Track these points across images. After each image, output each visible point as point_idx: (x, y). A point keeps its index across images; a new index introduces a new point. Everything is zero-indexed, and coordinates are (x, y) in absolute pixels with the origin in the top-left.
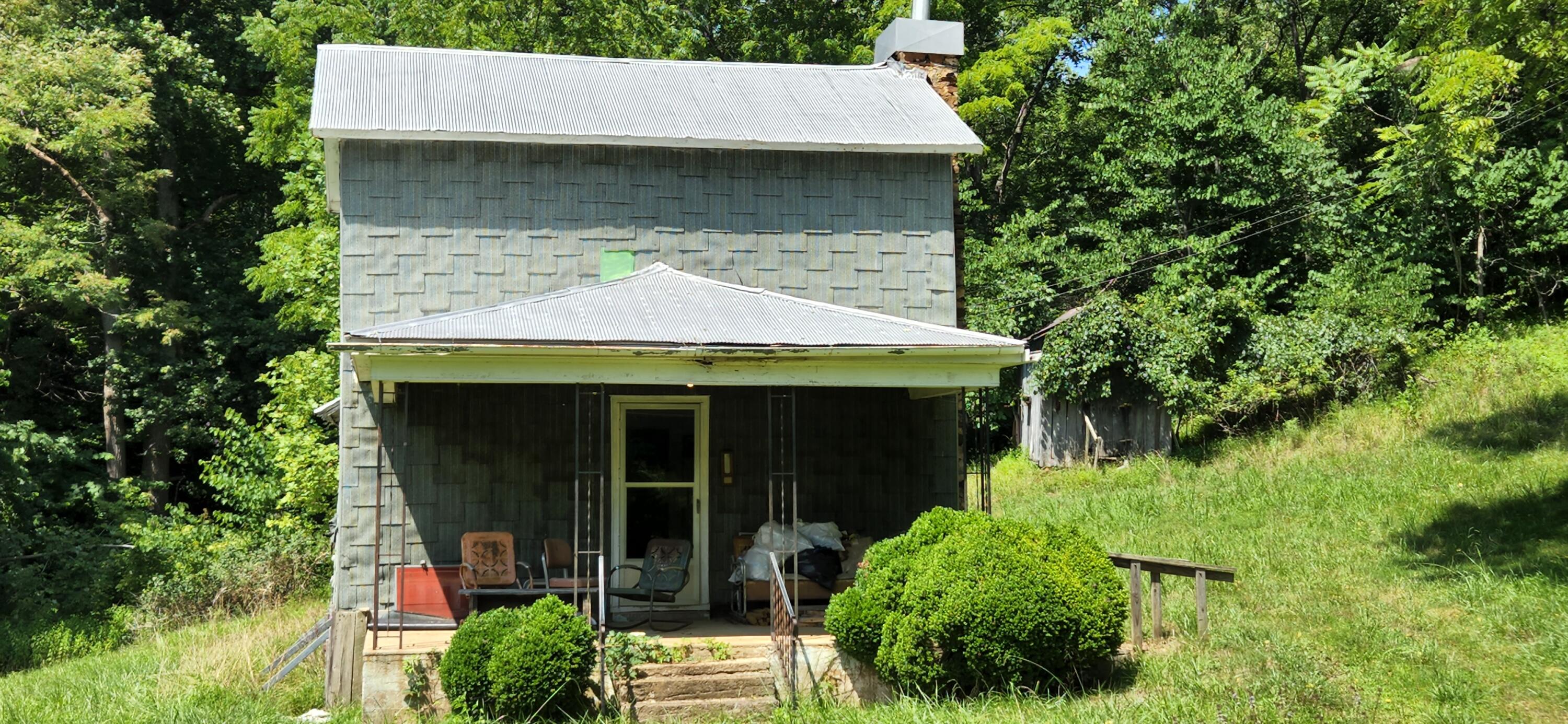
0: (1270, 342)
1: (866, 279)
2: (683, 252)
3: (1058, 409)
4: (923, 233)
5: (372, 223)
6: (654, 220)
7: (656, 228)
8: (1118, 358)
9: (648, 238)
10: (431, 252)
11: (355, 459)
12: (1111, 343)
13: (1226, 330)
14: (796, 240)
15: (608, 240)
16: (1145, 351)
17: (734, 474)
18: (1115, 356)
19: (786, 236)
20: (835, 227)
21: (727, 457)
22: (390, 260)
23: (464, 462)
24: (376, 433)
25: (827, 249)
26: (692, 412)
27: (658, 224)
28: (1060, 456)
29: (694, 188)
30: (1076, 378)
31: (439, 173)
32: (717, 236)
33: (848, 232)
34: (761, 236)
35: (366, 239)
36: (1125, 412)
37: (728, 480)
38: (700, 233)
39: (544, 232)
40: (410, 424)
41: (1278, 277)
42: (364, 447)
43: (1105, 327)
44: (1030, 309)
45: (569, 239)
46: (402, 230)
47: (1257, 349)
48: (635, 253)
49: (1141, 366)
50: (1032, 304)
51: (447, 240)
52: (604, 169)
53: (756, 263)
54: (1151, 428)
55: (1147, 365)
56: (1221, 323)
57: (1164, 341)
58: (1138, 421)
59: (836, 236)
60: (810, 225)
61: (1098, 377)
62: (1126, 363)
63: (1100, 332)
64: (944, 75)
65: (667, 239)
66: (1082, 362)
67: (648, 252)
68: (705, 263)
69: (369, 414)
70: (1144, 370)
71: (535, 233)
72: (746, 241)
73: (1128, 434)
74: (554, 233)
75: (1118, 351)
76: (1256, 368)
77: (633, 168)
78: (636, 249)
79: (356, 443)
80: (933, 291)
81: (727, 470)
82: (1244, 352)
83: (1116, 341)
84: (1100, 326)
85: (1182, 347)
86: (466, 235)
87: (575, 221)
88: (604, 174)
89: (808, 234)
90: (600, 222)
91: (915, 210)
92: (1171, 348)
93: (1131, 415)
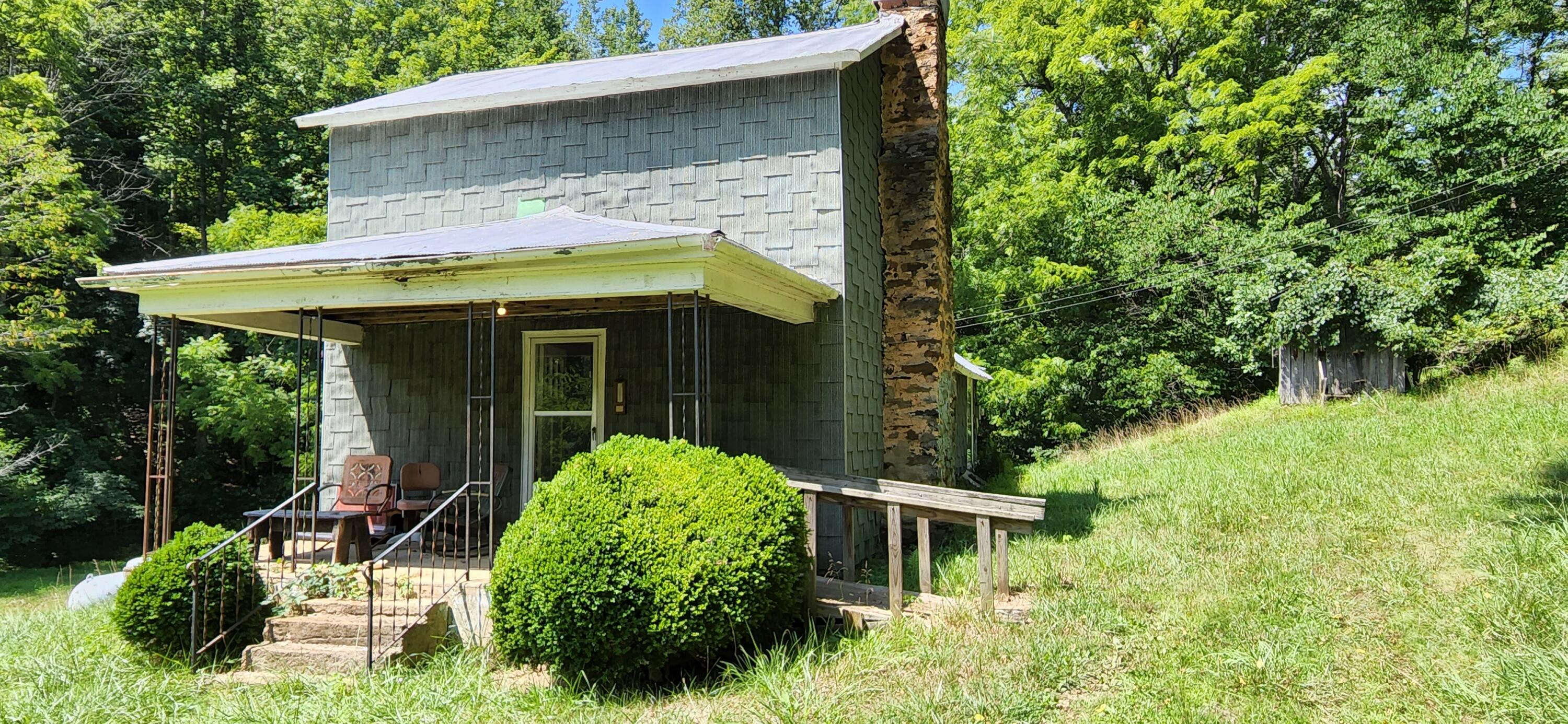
0: (1503, 291)
1: (750, 205)
2: (585, 194)
3: (1296, 357)
4: (808, 152)
5: (349, 195)
6: (561, 167)
7: (563, 175)
8: (1344, 312)
9: (555, 186)
10: (390, 214)
11: (333, 392)
12: (1337, 299)
13: (1456, 282)
14: (685, 173)
15: (524, 190)
16: (1372, 306)
17: (626, 404)
18: (1341, 309)
19: (676, 170)
20: (722, 156)
21: (620, 386)
22: (362, 223)
23: (409, 394)
24: (347, 370)
25: (714, 178)
26: (591, 344)
27: (564, 171)
28: (1298, 394)
29: (596, 133)
30: (1309, 329)
31: (399, 146)
32: (614, 177)
33: (734, 160)
34: (653, 173)
35: (345, 208)
36: (1359, 357)
37: (620, 409)
38: (600, 176)
39: (472, 189)
40: (371, 363)
41: (1545, 241)
42: (339, 382)
43: (1332, 286)
44: (1288, 280)
45: (493, 193)
46: (371, 199)
47: (1488, 297)
48: (546, 199)
49: (1367, 317)
50: (1289, 276)
51: (401, 203)
52: (521, 126)
53: (649, 199)
54: (1384, 370)
55: (1373, 316)
56: (1450, 277)
57: (1391, 295)
58: (1370, 365)
59: (723, 165)
60: (699, 158)
61: (1327, 328)
62: (1353, 316)
63: (1327, 291)
64: (921, 16)
65: (572, 184)
66: (1313, 316)
67: (556, 197)
68: (604, 203)
69: (343, 354)
70: (1370, 321)
71: (467, 190)
72: (638, 179)
73: (1362, 376)
74: (482, 189)
75: (1346, 305)
76: (1488, 314)
77: (544, 123)
78: (546, 195)
79: (333, 379)
80: (819, 211)
81: (620, 399)
82: (1476, 302)
83: (1341, 297)
84: (1328, 286)
85: (1408, 299)
86: (416, 197)
87: (498, 176)
88: (521, 131)
89: (697, 166)
90: (517, 175)
91: (803, 129)
92: (1398, 300)
93: (1365, 360)
